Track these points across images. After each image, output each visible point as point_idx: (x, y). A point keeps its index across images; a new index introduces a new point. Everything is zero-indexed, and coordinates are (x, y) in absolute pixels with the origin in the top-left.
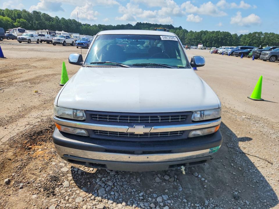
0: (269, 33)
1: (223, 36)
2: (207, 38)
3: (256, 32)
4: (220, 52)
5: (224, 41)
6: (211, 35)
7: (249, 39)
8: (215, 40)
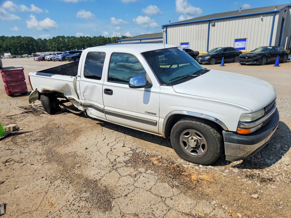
0: (70, 37)
1: (27, 42)
2: (9, 45)
3: (59, 36)
4: (49, 59)
5: (30, 47)
6: (12, 41)
7: (56, 44)
8: (20, 46)
